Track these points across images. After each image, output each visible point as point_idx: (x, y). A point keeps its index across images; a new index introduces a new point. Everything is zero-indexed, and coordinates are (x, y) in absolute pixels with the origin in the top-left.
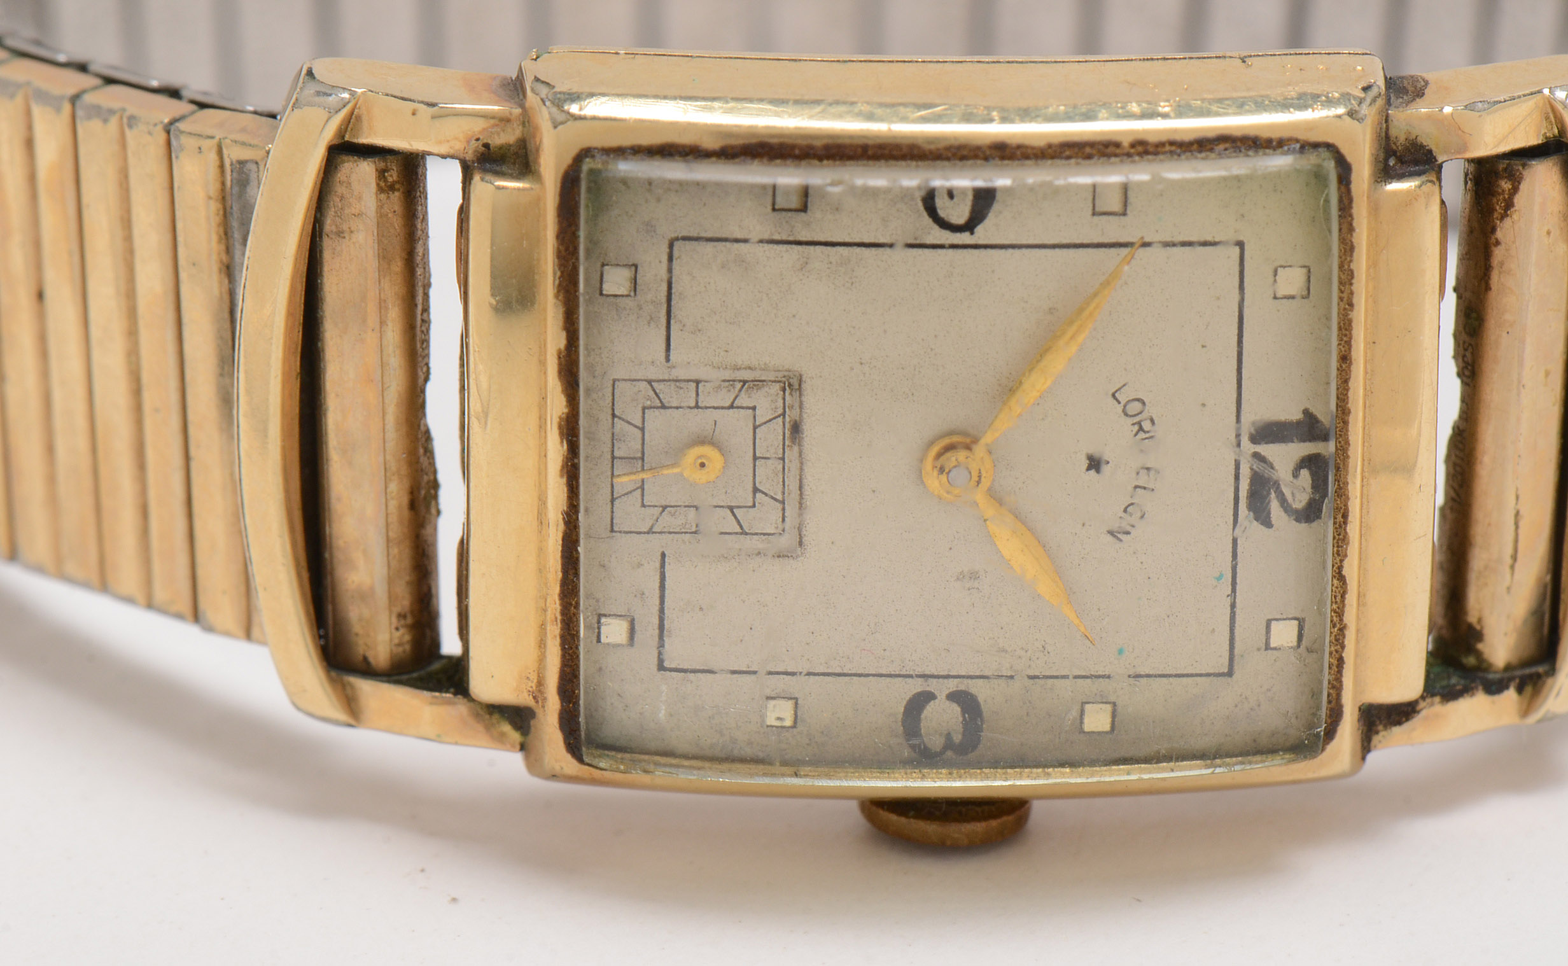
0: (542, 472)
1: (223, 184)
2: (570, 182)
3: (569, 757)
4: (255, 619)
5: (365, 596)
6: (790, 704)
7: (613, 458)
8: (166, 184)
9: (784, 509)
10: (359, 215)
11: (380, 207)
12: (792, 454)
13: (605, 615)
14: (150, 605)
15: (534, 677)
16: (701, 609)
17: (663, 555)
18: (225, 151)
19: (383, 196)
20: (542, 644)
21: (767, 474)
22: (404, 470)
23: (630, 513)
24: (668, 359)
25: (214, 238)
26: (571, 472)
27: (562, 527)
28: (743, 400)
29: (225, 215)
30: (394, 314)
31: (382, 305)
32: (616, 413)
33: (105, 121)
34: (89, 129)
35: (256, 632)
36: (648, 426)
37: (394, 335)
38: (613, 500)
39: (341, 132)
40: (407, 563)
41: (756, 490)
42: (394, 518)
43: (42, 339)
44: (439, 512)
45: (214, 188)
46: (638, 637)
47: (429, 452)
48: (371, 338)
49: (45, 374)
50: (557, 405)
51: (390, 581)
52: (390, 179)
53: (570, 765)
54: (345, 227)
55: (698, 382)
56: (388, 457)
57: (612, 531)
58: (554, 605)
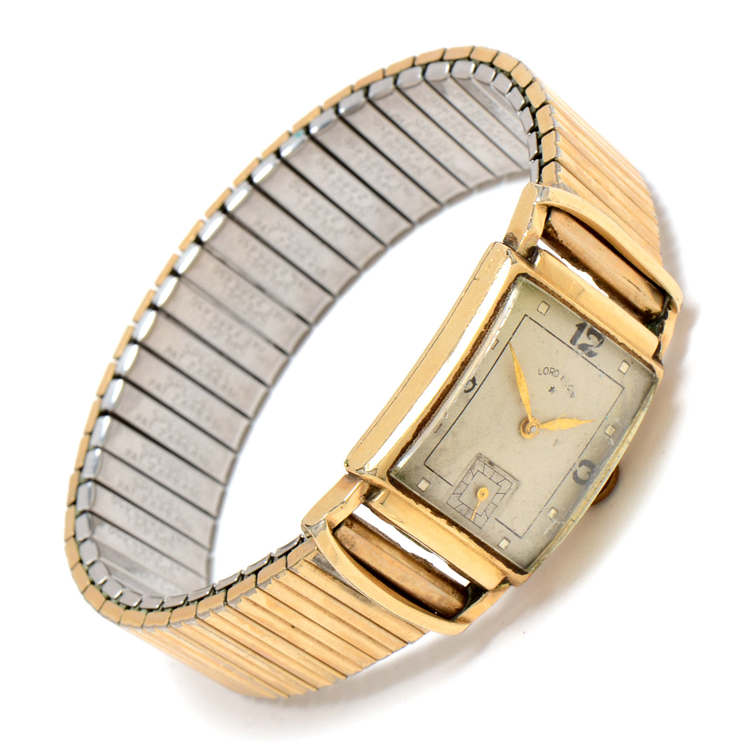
0: (455, 537)
1: (314, 565)
2: (393, 481)
3: (524, 576)
4: (422, 629)
5: (442, 599)
6: (553, 509)
7: (464, 516)
8: (300, 579)
9: (507, 480)
10: (353, 538)
11: (355, 531)
12: (496, 468)
13: (499, 544)
14: (393, 652)
15: (499, 572)
16: (515, 518)
17: (496, 519)
18: (307, 560)
19: (353, 528)
20: (494, 564)
21: (496, 478)
22: (419, 568)
23: (480, 521)
24: (451, 485)
25: (325, 576)
26: (462, 529)
27: (472, 541)
28: (474, 472)
29: (321, 570)
30: (382, 545)
31: (378, 547)
32: (454, 507)
33: (271, 583)
34: (268, 588)
35: (425, 631)
36: (463, 501)
37: (386, 548)
38: (474, 523)
39: (330, 529)
40: (442, 582)
41: (497, 484)
42: (429, 579)
43: (304, 633)
44: (432, 564)
45: (313, 568)
46: (510, 539)
47: (418, 557)
48: (384, 555)
49: (312, 638)
50: (443, 522)
51: (443, 590)
52: (350, 524)
53: (525, 576)
54: (352, 543)
55: (462, 481)
56: (414, 570)
57: (481, 528)
58: (488, 555)
